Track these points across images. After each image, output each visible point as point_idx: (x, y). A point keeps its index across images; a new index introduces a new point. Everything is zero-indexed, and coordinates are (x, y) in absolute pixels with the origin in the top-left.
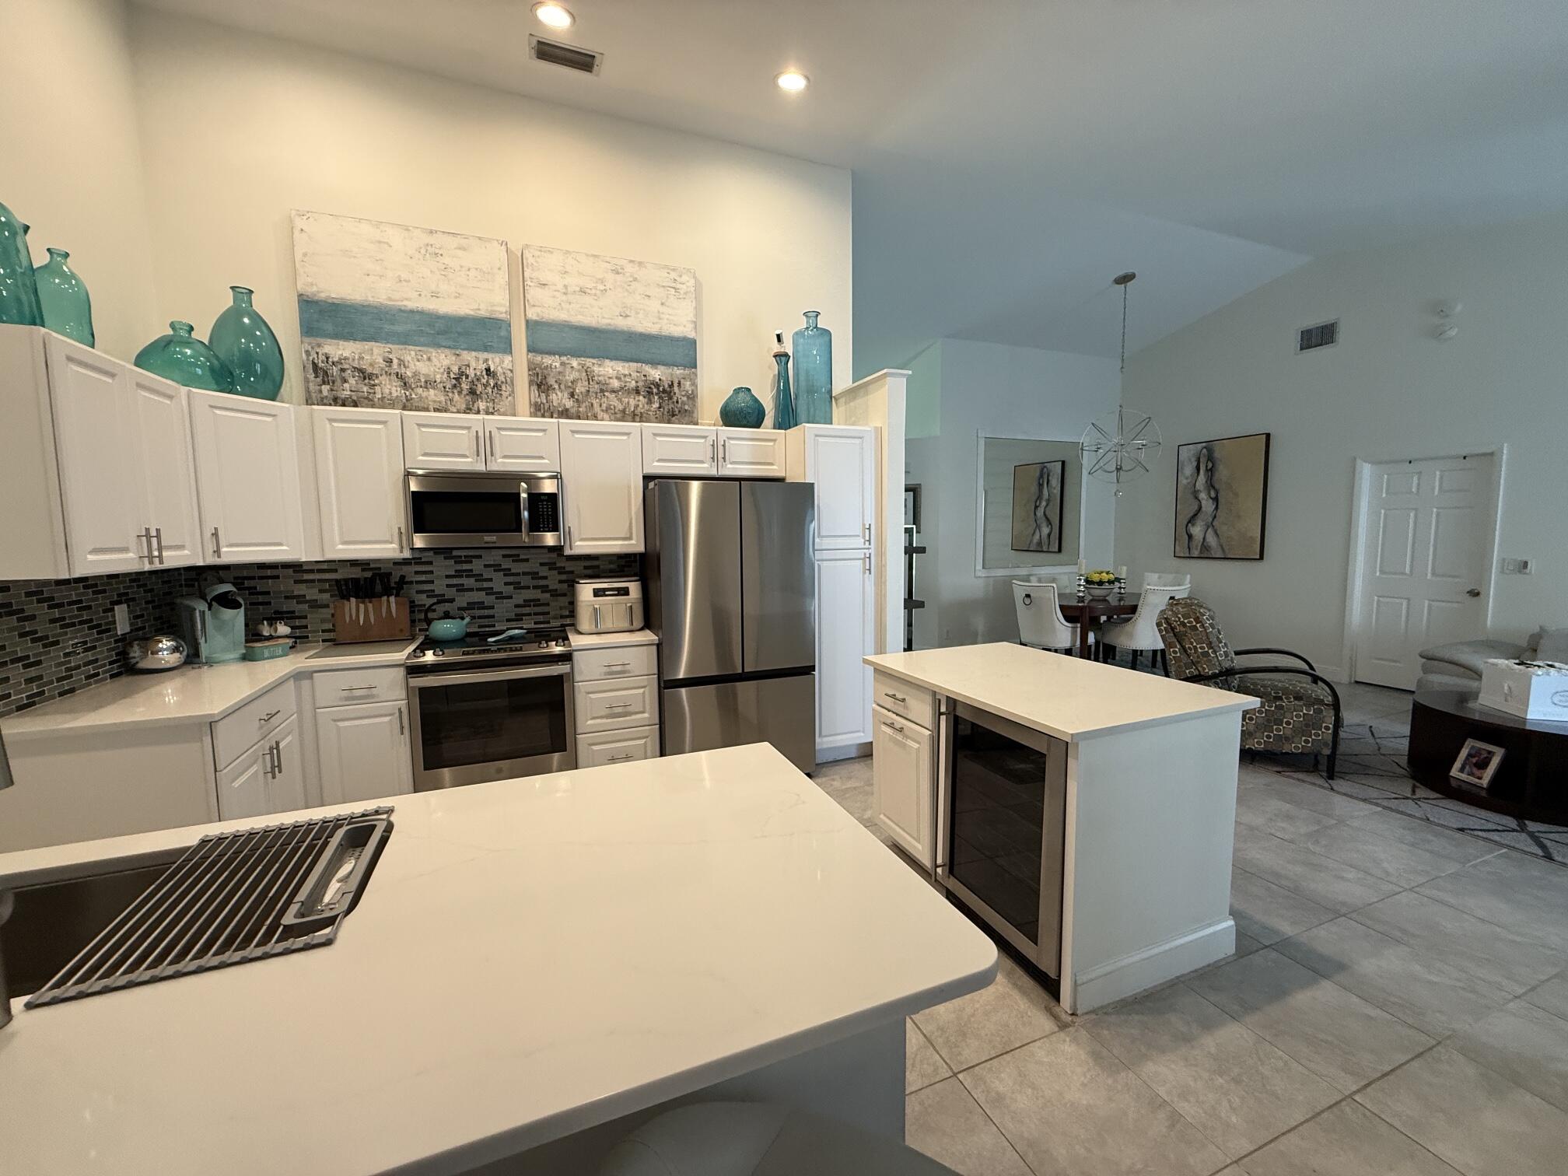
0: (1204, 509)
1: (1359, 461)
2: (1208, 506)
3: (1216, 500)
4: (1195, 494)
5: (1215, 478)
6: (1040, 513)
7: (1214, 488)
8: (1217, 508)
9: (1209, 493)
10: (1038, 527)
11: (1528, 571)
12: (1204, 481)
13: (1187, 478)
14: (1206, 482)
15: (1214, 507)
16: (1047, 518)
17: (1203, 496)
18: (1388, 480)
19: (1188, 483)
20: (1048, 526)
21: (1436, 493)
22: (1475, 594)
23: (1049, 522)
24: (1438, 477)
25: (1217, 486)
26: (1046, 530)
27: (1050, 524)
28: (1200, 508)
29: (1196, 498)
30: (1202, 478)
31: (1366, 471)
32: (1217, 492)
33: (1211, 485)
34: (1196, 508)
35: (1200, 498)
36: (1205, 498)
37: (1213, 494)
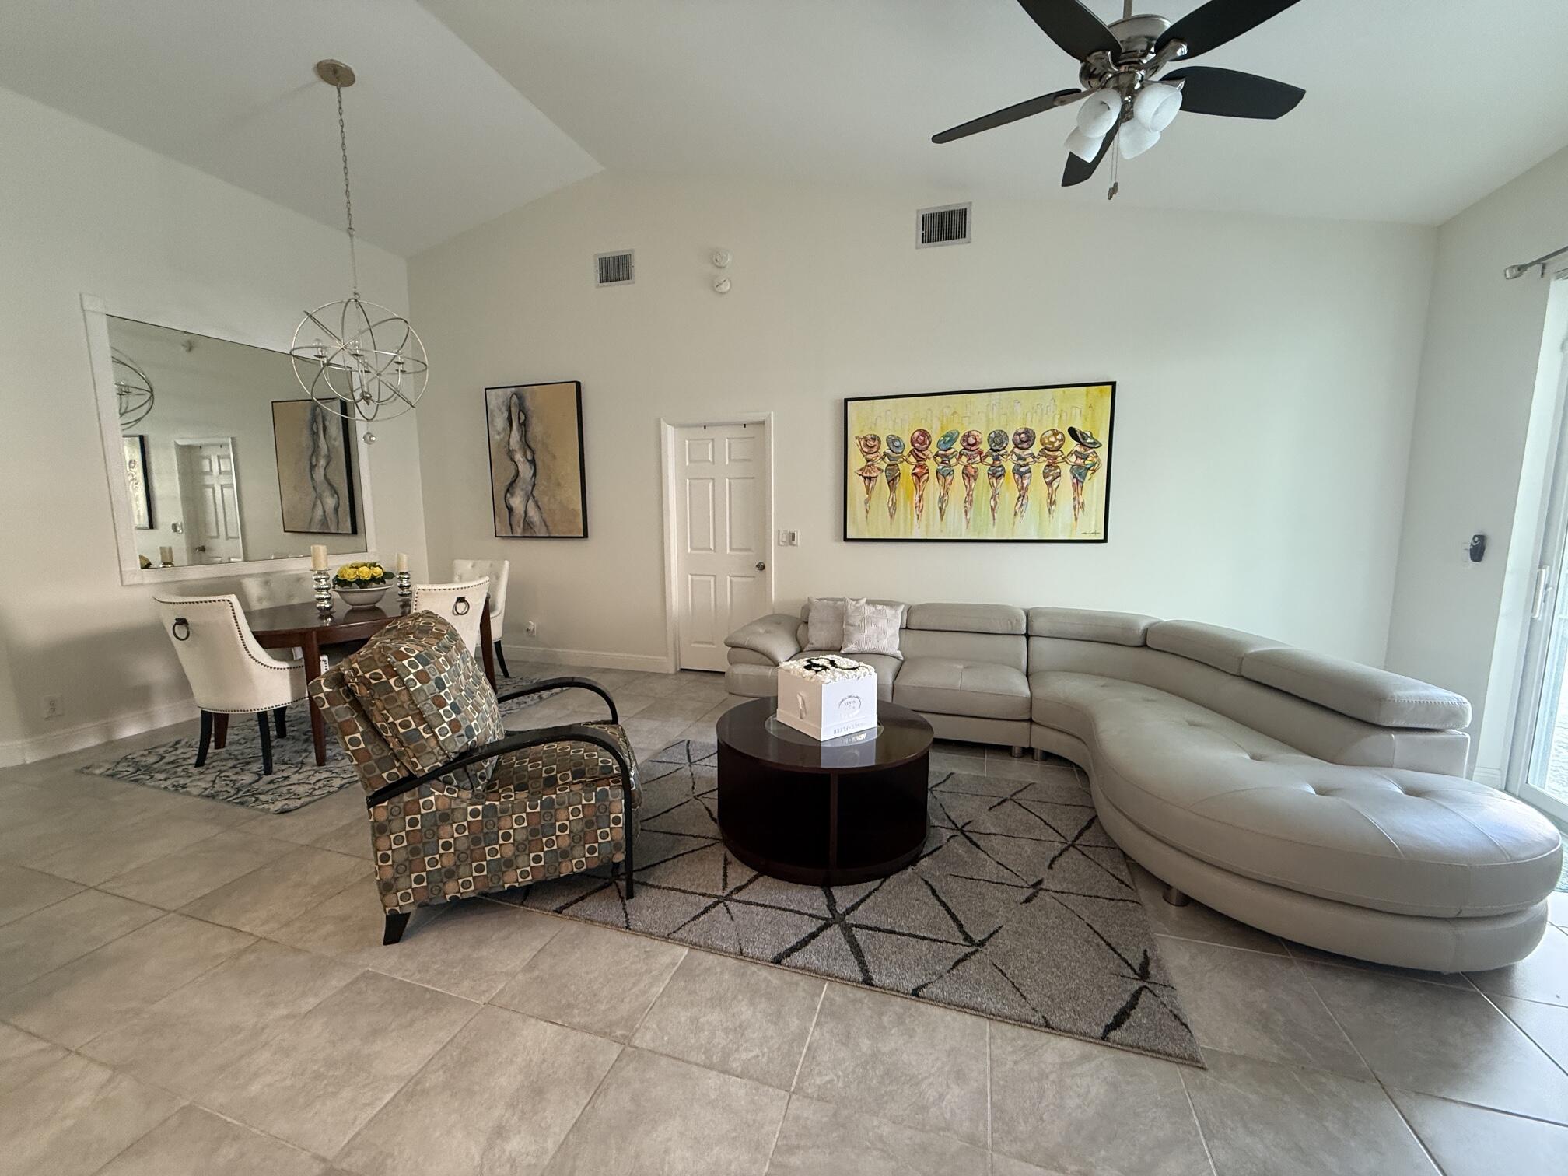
0: (521, 474)
1: (663, 423)
2: (525, 471)
3: (533, 462)
4: (510, 454)
5: (529, 434)
6: (319, 474)
7: (530, 447)
8: (535, 474)
9: (525, 455)
10: (319, 497)
11: (795, 542)
12: (518, 438)
13: (499, 434)
14: (521, 440)
15: (532, 472)
16: (330, 484)
17: (519, 457)
18: (689, 444)
19: (501, 440)
20: (333, 496)
21: (727, 463)
22: (762, 567)
23: (335, 492)
24: (727, 445)
25: (533, 445)
26: (331, 502)
27: (336, 492)
28: (518, 472)
29: (512, 460)
30: (515, 435)
31: (670, 433)
32: (533, 453)
33: (526, 445)
34: (513, 473)
35: (516, 460)
36: (522, 460)
37: (529, 457)
